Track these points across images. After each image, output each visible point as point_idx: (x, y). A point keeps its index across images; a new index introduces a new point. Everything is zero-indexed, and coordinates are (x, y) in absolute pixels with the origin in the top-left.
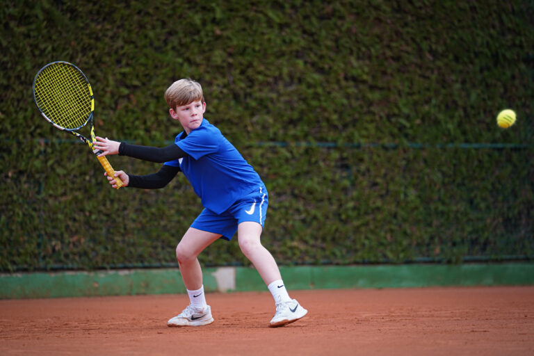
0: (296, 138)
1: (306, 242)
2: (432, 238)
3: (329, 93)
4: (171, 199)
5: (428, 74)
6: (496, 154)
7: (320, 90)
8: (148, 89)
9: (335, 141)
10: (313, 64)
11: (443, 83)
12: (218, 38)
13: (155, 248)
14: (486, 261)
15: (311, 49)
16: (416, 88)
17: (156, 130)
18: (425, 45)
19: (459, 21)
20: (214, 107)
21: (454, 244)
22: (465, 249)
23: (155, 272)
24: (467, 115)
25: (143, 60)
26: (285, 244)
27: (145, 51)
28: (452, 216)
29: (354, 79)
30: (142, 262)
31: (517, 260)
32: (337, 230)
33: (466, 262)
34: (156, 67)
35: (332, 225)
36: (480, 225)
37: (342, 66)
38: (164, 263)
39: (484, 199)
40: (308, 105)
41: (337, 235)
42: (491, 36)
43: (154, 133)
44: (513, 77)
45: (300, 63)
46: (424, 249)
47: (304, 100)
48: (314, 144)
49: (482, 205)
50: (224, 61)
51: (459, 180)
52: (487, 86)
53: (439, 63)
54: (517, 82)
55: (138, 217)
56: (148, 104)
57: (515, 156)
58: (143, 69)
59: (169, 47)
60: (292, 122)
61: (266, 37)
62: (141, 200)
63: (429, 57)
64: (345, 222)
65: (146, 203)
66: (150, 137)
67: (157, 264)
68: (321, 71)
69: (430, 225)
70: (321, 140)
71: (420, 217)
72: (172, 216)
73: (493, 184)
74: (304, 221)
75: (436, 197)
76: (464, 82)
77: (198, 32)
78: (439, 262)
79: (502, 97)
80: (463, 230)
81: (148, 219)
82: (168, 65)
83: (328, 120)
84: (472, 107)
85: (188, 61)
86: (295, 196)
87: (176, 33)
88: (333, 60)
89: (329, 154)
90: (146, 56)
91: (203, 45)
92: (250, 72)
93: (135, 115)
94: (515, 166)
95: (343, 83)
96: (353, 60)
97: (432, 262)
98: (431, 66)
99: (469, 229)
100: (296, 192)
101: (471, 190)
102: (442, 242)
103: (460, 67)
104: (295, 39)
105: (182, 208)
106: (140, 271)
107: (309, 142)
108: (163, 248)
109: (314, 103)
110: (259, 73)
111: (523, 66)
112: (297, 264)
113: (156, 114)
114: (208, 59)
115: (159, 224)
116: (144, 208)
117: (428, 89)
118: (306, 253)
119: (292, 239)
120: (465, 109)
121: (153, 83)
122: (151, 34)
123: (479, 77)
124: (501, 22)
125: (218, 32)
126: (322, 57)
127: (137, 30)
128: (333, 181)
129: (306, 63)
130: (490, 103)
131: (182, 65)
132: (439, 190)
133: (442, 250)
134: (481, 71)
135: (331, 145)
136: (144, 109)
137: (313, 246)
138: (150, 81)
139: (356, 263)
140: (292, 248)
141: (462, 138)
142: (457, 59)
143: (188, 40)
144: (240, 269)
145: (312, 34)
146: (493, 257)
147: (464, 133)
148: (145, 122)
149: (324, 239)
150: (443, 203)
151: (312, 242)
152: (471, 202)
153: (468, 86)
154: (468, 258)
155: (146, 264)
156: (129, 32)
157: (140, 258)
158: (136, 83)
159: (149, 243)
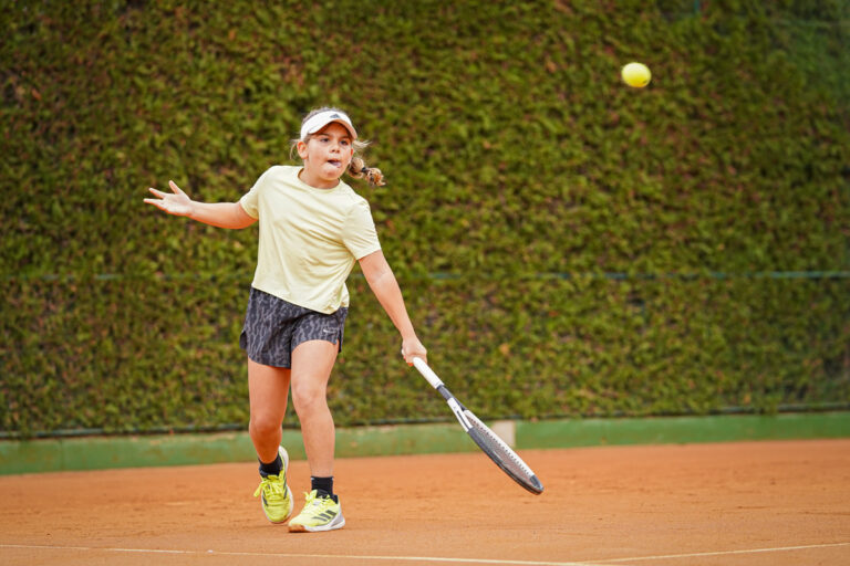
0: (580, 269)
1: (594, 391)
2: (741, 384)
3: (617, 215)
4: (438, 343)
5: (731, 190)
6: (812, 285)
7: (606, 212)
8: (408, 214)
9: (625, 271)
10: (598, 182)
11: (749, 201)
12: (486, 152)
14: (805, 411)
15: (594, 164)
16: (717, 208)
17: (418, 261)
18: (727, 157)
19: (766, 128)
20: (485, 234)
21: (767, 391)
22: (779, 396)
23: (421, 427)
24: (777, 239)
25: (401, 179)
26: (570, 393)
27: (403, 168)
28: (763, 357)
29: (647, 198)
30: (406, 417)
31: (840, 409)
32: (630, 377)
33: (782, 411)
34: (416, 187)
35: (624, 371)
36: (796, 368)
37: (631, 183)
38: (431, 417)
39: (800, 338)
40: (594, 230)
41: (631, 382)
42: (803, 145)
43: (416, 264)
44: (830, 194)
45: (583, 180)
46: (732, 397)
47: (589, 224)
48: (601, 275)
49: (799, 345)
50: (494, 180)
51: (770, 315)
52: (801, 204)
53: (745, 178)
54: (834, 199)
55: (400, 363)
56: (408, 231)
57: (835, 287)
58: (401, 189)
59: (431, 164)
60: (576, 250)
61: (542, 150)
63: (731, 171)
64: (640, 366)
66: (412, 270)
67: (424, 419)
68: (607, 189)
69: (737, 368)
70: (611, 270)
71: (727, 360)
73: (810, 320)
74: (591, 366)
75: (743, 335)
76: (773, 200)
77: (463, 145)
78: (751, 412)
79: (818, 216)
80: (776, 374)
82: (430, 184)
83: (616, 247)
84: (784, 229)
85: (453, 179)
86: (581, 337)
87: (439, 146)
88: (621, 176)
89: (618, 287)
90: (405, 174)
91: (470, 161)
92: (525, 191)
93: (394, 244)
94: (835, 298)
95: (633, 203)
96: (644, 175)
97: (742, 412)
98: (735, 180)
99: (783, 372)
100: (582, 331)
101: (784, 327)
102: (753, 388)
103: (767, 182)
104: (576, 152)
105: (451, 352)
106: (403, 427)
107: (595, 273)
109: (600, 227)
110: (536, 192)
111: (840, 181)
112: (585, 416)
113: (418, 243)
114: (476, 177)
117: (731, 209)
118: (595, 403)
119: (579, 387)
120: (775, 231)
121: (414, 206)
122: (410, 148)
123: (791, 194)
124: (815, 129)
125: (487, 145)
126: (607, 173)
127: (393, 144)
128: (624, 318)
129: (589, 180)
130: (803, 224)
131: (445, 184)
132: (747, 329)
133: (754, 399)
134: (793, 185)
135: (621, 275)
136: (403, 237)
137: (604, 395)
138: (410, 203)
139: (654, 415)
140: (579, 398)
141: (772, 266)
142: (764, 173)
143: (453, 155)
144: (520, 423)
145: (595, 146)
146: (813, 405)
147: (775, 260)
149: (615, 387)
150: (754, 343)
151: (602, 390)
152: (785, 340)
153: (778, 203)
154: (784, 406)
155: (411, 418)
156: (385, 146)
157: (404, 411)
158: (394, 206)
159: (413, 394)
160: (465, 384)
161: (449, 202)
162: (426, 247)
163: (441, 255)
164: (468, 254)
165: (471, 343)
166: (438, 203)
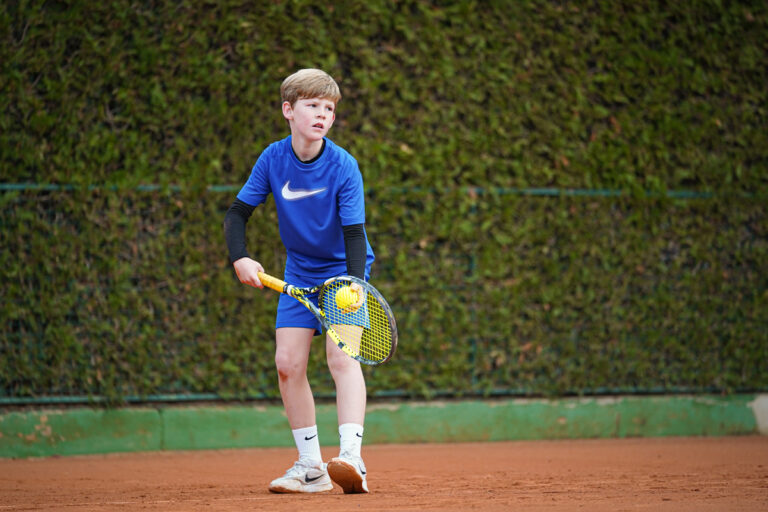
4: (679, 285)
8: (640, 108)
12: (748, 26)
13: (656, 361)
17: (654, 174)
20: (745, 138)
23: (655, 400)
25: (630, 62)
27: (635, 47)
30: (635, 385)
34: (652, 73)
38: (669, 386)
43: (649, 178)
50: (759, 64)
55: (627, 312)
56: (639, 132)
58: (630, 75)
59: (671, 42)
62: (631, 284)
65: (640, 290)
66: (644, 185)
67: (659, 388)
72: (681, 311)
77: (718, 17)
81: (643, 315)
82: (671, 69)
85: (703, 63)
87: (683, 18)
90: (635, 55)
91: (726, 37)
93: (620, 150)
105: (697, 297)
106: (632, 399)
108: (668, 363)
113: (653, 148)
114: (735, 61)
115: (661, 324)
116: (637, 297)
121: (647, 98)
122: (643, 20)
125: (750, 17)
127: (618, 15)
131: (692, 70)
136: (633, 141)
138: (641, 95)
143: (702, 29)
148: (635, 161)
155: (641, 388)
156: (608, 17)
157: (632, 378)
158: (620, 98)
159: (645, 354)
160: (717, 343)
161: (696, 94)
162: (664, 154)
163: (686, 166)
164: (722, 166)
165: (725, 286)
166: (681, 95)
